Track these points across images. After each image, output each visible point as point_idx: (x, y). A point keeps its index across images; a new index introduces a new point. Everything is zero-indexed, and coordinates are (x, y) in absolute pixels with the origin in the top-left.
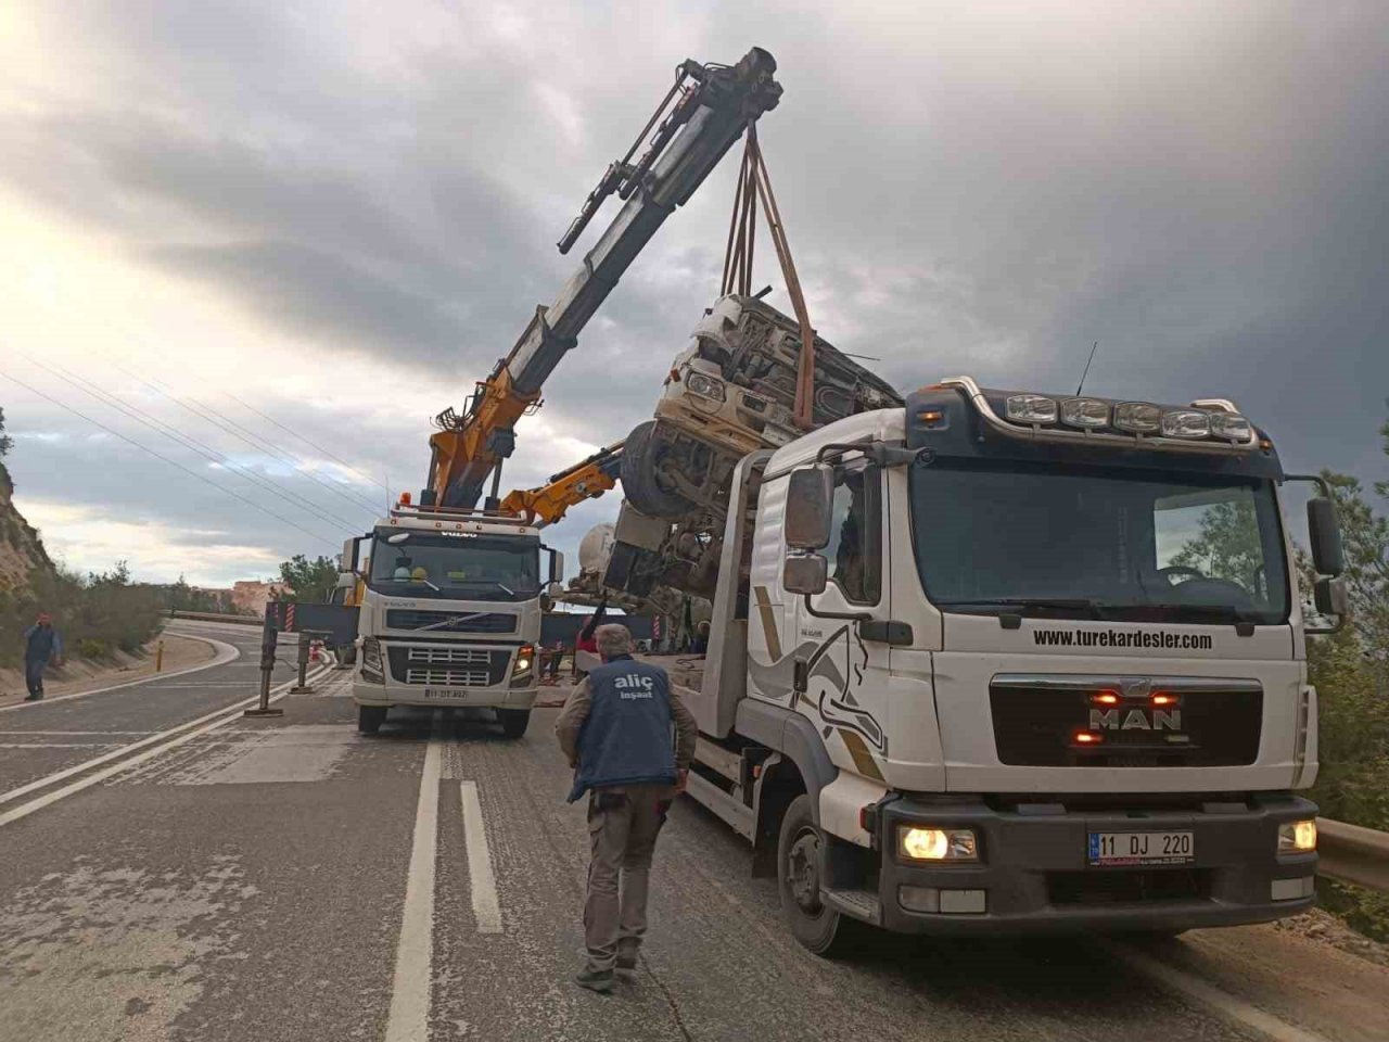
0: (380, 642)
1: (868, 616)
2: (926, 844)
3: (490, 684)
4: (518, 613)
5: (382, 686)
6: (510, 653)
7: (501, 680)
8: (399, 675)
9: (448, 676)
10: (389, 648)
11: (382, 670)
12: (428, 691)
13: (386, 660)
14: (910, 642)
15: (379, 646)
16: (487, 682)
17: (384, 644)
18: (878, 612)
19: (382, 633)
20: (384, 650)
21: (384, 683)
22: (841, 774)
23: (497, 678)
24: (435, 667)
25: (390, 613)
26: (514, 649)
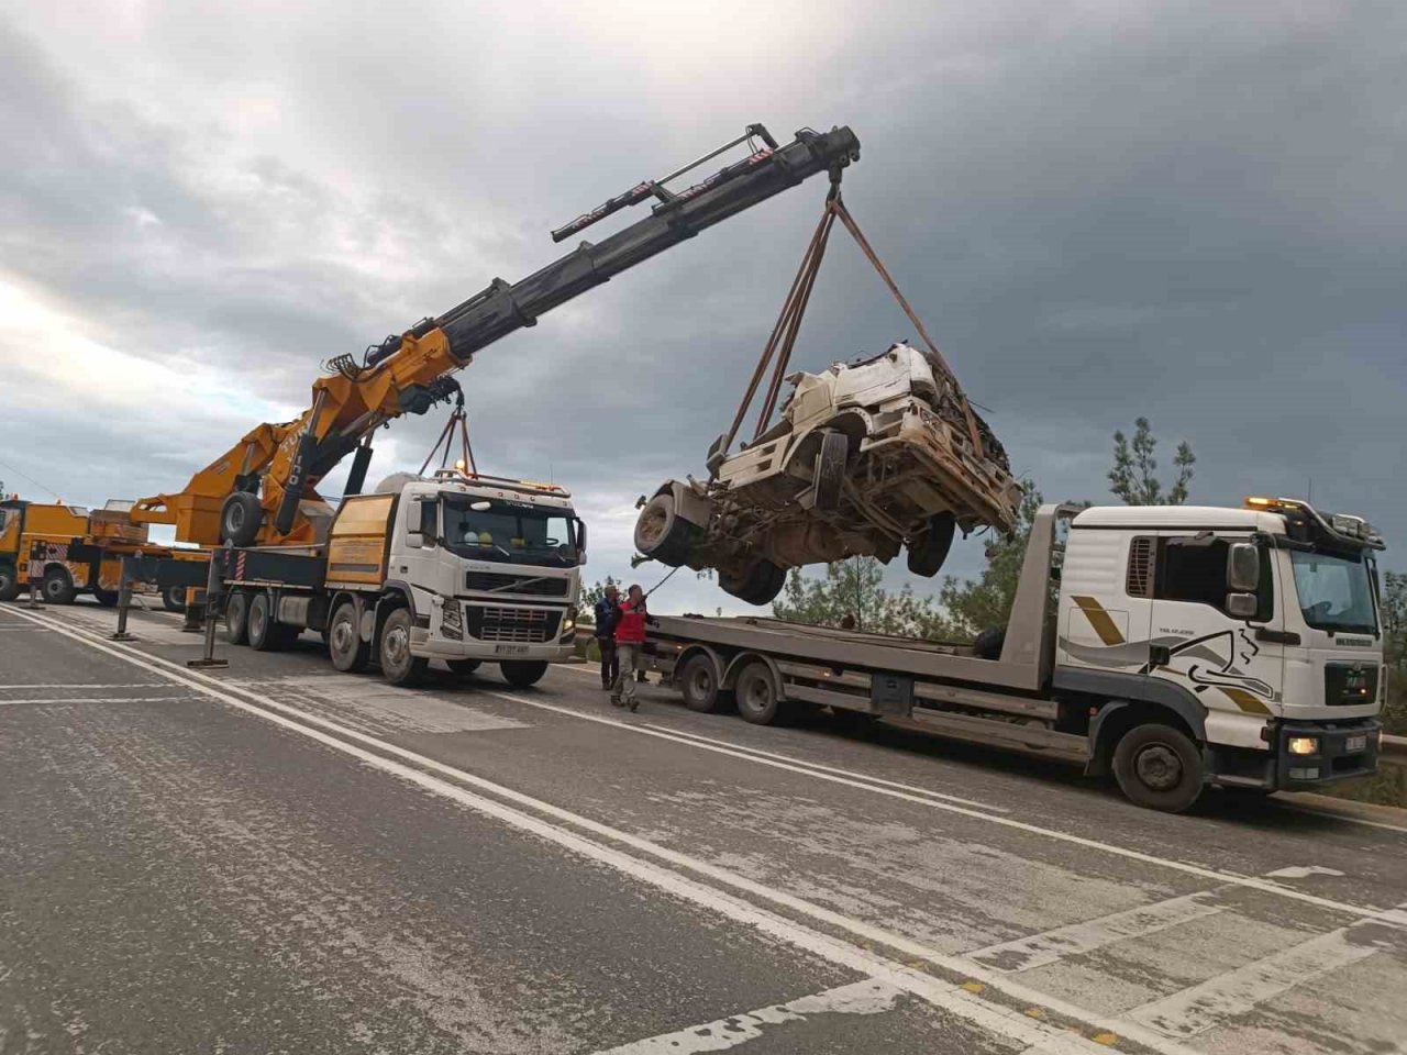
0: (461, 601)
1: (1263, 628)
2: (1301, 746)
3: (546, 640)
4: (567, 577)
5: (459, 642)
6: (561, 613)
7: (553, 637)
8: (475, 633)
9: (514, 633)
10: (467, 607)
11: (461, 627)
12: (498, 647)
13: (464, 618)
14: (1299, 643)
15: (459, 604)
16: (543, 639)
17: (464, 603)
18: (1268, 626)
19: (462, 593)
20: (463, 609)
21: (462, 639)
22: (1210, 712)
23: (550, 637)
24: (504, 625)
25: (469, 574)
26: (564, 610)
